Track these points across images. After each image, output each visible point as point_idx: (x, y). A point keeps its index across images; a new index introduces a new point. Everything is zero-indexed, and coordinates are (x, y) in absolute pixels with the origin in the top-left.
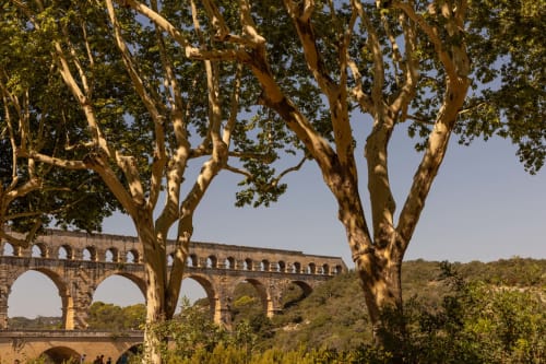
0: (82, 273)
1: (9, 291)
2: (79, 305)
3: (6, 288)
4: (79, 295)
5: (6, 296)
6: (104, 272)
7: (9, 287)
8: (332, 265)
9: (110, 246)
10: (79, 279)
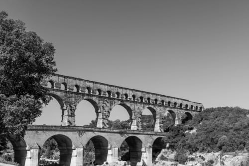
0: (106, 102)
1: (76, 108)
2: (105, 117)
3: (74, 107)
4: (104, 112)
5: (74, 110)
6: (115, 103)
7: (75, 106)
8: (199, 106)
9: (116, 91)
10: (105, 105)
